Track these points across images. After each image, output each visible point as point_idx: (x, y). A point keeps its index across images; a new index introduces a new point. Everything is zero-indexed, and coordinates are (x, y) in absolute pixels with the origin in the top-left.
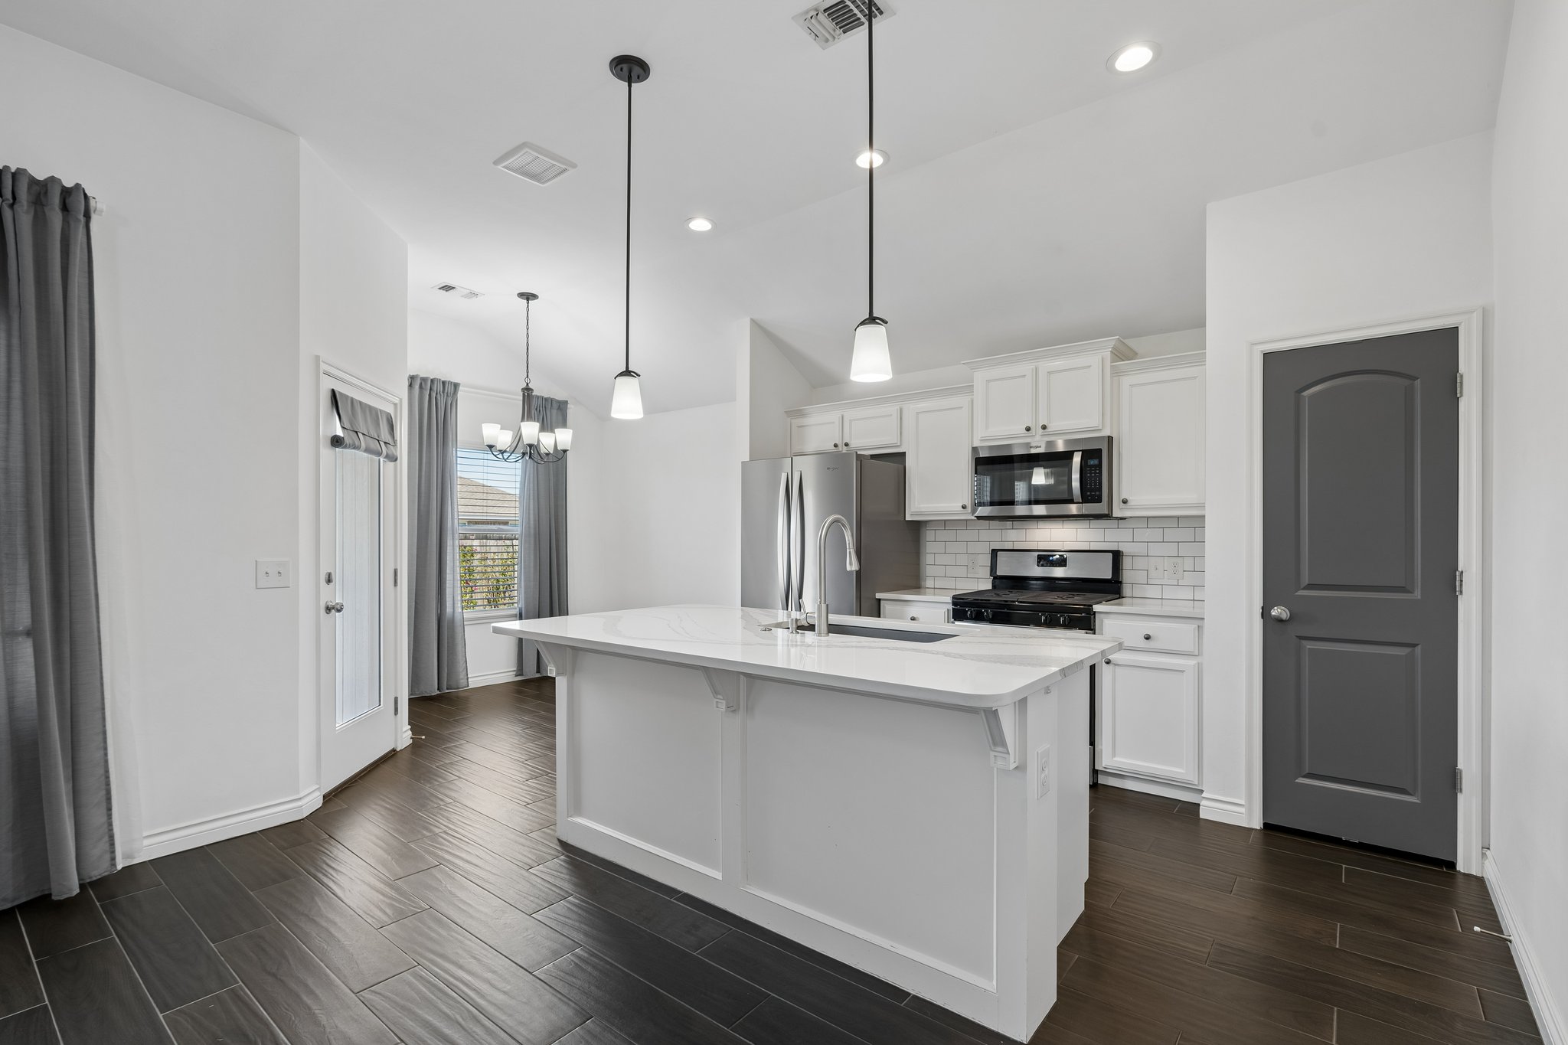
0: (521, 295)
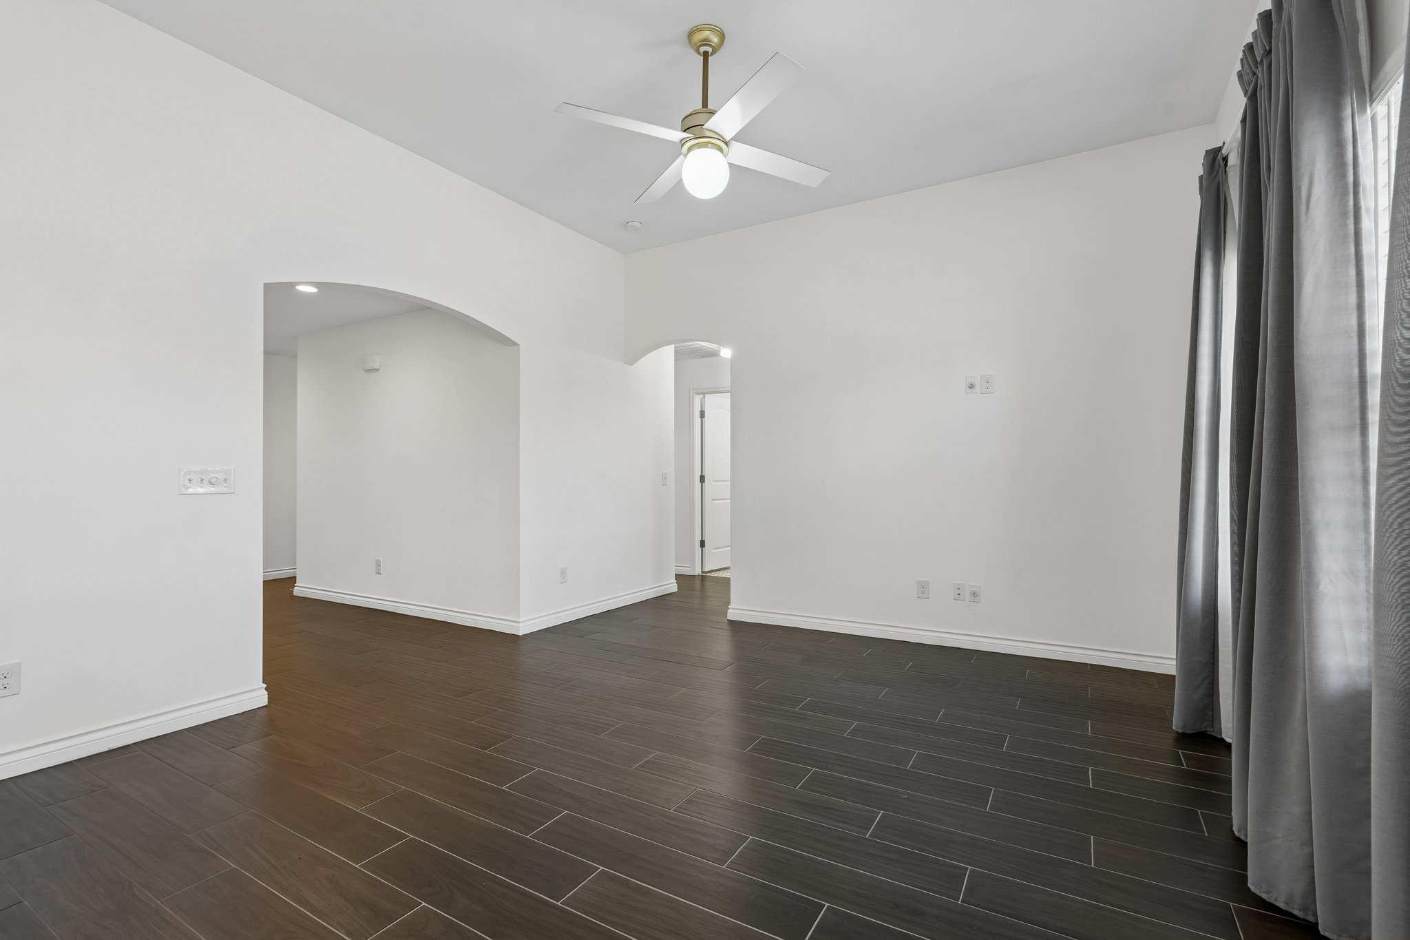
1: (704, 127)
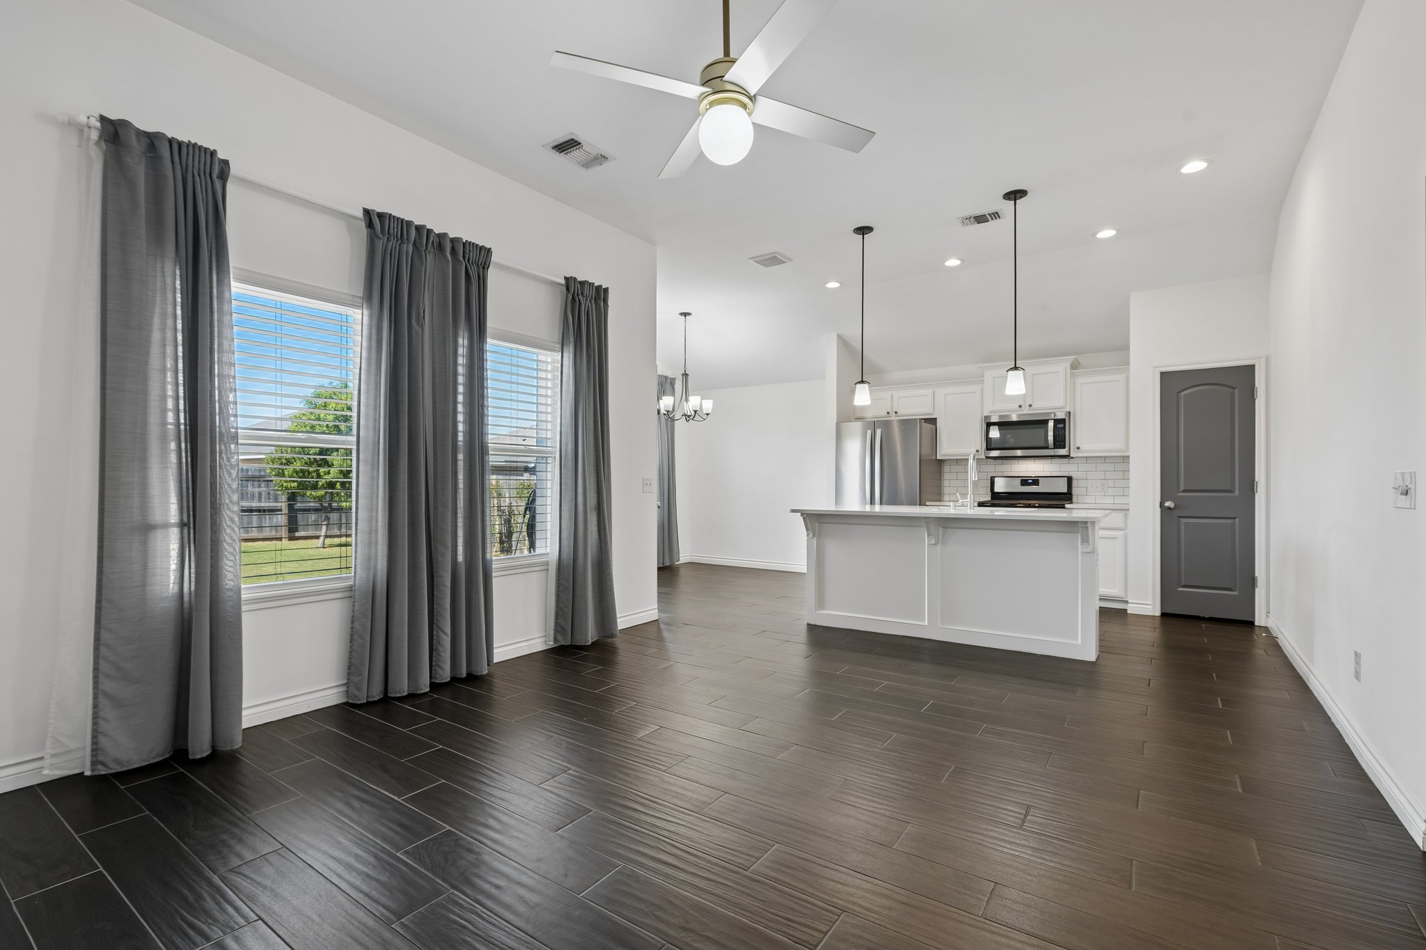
0: (681, 314)
1: (724, 79)
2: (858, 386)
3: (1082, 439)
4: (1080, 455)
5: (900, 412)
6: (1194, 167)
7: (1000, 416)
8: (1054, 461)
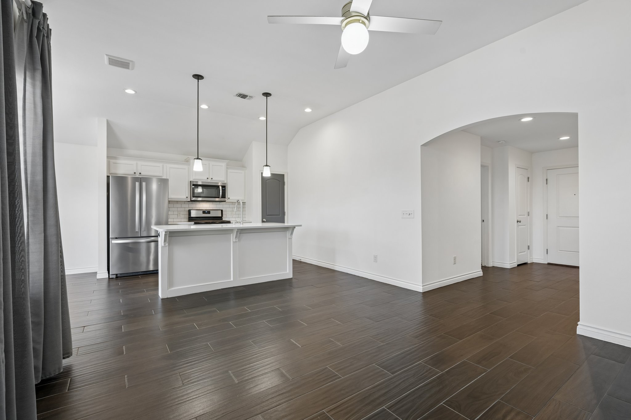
2: (196, 161)
3: (231, 195)
4: (229, 201)
5: (142, 173)
6: (308, 110)
7: (202, 182)
8: (214, 203)
